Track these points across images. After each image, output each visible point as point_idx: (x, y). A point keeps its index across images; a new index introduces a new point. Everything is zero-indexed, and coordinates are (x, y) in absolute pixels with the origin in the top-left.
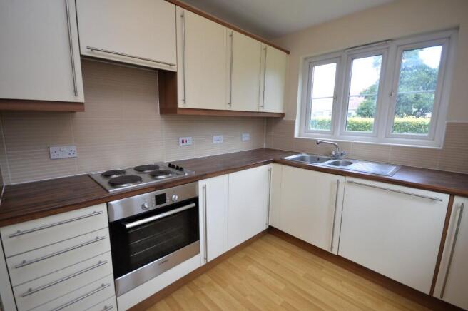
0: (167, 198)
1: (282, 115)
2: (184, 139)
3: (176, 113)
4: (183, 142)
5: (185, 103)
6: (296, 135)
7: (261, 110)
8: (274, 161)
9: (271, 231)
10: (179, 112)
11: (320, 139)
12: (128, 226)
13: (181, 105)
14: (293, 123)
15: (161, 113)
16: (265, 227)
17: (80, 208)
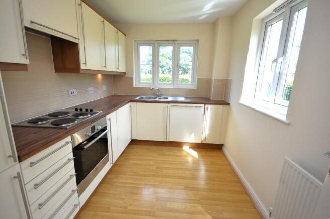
0: (96, 128)
1: (125, 73)
2: (73, 91)
3: (79, 72)
4: (72, 94)
5: (86, 66)
6: (134, 86)
7: (118, 71)
8: (132, 101)
9: (133, 142)
10: (81, 72)
11: (152, 88)
12: (85, 147)
13: (83, 67)
14: (133, 78)
15: (56, 72)
16: (129, 141)
17: (59, 141)
